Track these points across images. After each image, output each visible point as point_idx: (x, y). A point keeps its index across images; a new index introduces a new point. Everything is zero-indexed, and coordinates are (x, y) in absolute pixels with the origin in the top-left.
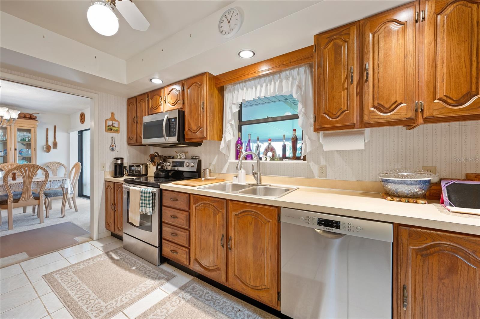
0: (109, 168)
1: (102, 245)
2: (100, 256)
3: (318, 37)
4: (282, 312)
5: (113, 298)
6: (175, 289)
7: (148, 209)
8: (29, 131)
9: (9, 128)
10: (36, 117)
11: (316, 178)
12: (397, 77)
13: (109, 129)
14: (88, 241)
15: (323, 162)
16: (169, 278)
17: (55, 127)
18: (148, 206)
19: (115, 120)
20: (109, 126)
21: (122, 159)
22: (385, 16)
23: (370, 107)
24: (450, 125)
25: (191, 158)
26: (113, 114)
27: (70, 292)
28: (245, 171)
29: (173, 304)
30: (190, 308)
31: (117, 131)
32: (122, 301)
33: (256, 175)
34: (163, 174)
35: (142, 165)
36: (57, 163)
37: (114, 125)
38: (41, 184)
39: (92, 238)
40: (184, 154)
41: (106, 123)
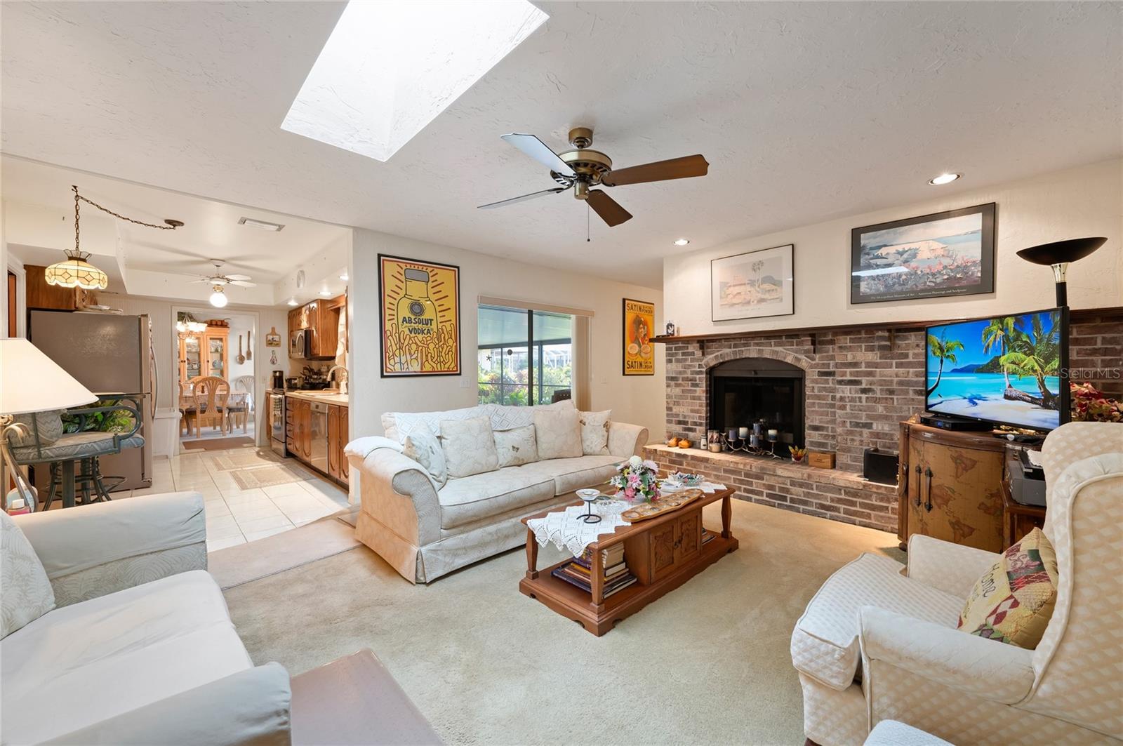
0: (270, 380)
8: (221, 340)
9: (201, 338)
10: (227, 323)
13: (270, 344)
14: (249, 447)
17: (249, 332)
18: (278, 409)
19: (275, 334)
20: (269, 340)
21: (281, 372)
26: (273, 329)
31: (278, 345)
36: (251, 377)
37: (275, 339)
38: (223, 398)
39: (255, 446)
40: (326, 367)
41: (267, 338)
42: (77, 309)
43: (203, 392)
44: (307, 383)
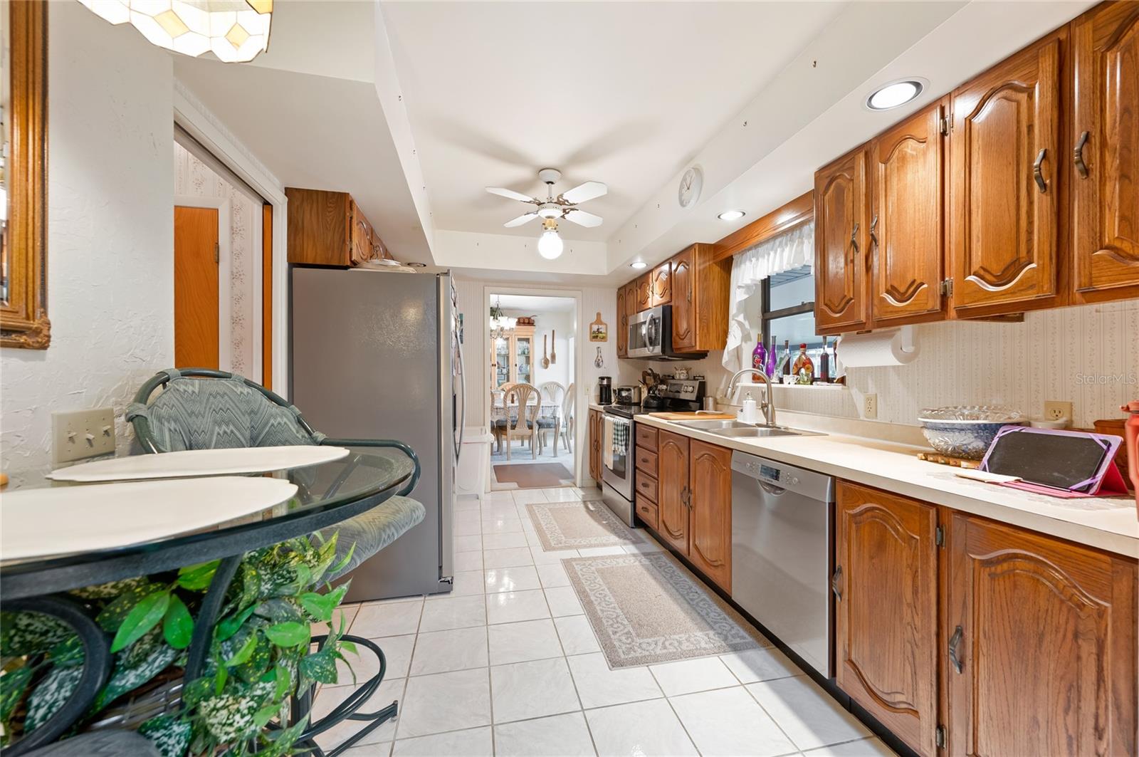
0: (594, 392)
1: (583, 494)
2: (577, 502)
3: (820, 174)
4: (733, 598)
5: (574, 538)
6: (636, 551)
7: (620, 447)
8: (527, 340)
9: (510, 339)
10: (534, 321)
11: (861, 418)
12: (915, 238)
13: (594, 337)
14: (571, 487)
15: (872, 389)
16: (636, 542)
17: (553, 331)
18: (620, 443)
19: (601, 323)
20: (594, 332)
21: (609, 379)
22: (899, 132)
23: (880, 292)
24: (1102, 310)
25: (693, 378)
26: (599, 315)
27: (542, 522)
28: (755, 402)
29: (626, 561)
30: (640, 569)
31: (604, 339)
32: (580, 542)
33: (765, 409)
34: (654, 403)
35: (635, 388)
36: (555, 383)
37: (600, 330)
38: (534, 410)
39: (575, 484)
40: (685, 372)
41: (591, 328)
42: (355, 264)
43: (513, 402)
44: (654, 398)
